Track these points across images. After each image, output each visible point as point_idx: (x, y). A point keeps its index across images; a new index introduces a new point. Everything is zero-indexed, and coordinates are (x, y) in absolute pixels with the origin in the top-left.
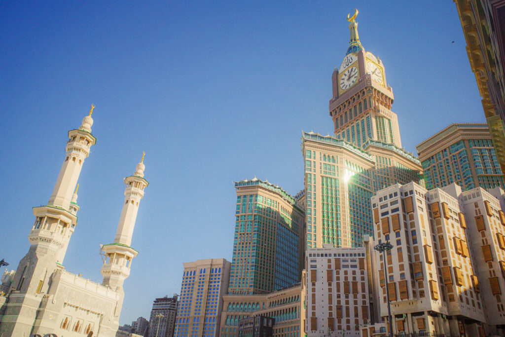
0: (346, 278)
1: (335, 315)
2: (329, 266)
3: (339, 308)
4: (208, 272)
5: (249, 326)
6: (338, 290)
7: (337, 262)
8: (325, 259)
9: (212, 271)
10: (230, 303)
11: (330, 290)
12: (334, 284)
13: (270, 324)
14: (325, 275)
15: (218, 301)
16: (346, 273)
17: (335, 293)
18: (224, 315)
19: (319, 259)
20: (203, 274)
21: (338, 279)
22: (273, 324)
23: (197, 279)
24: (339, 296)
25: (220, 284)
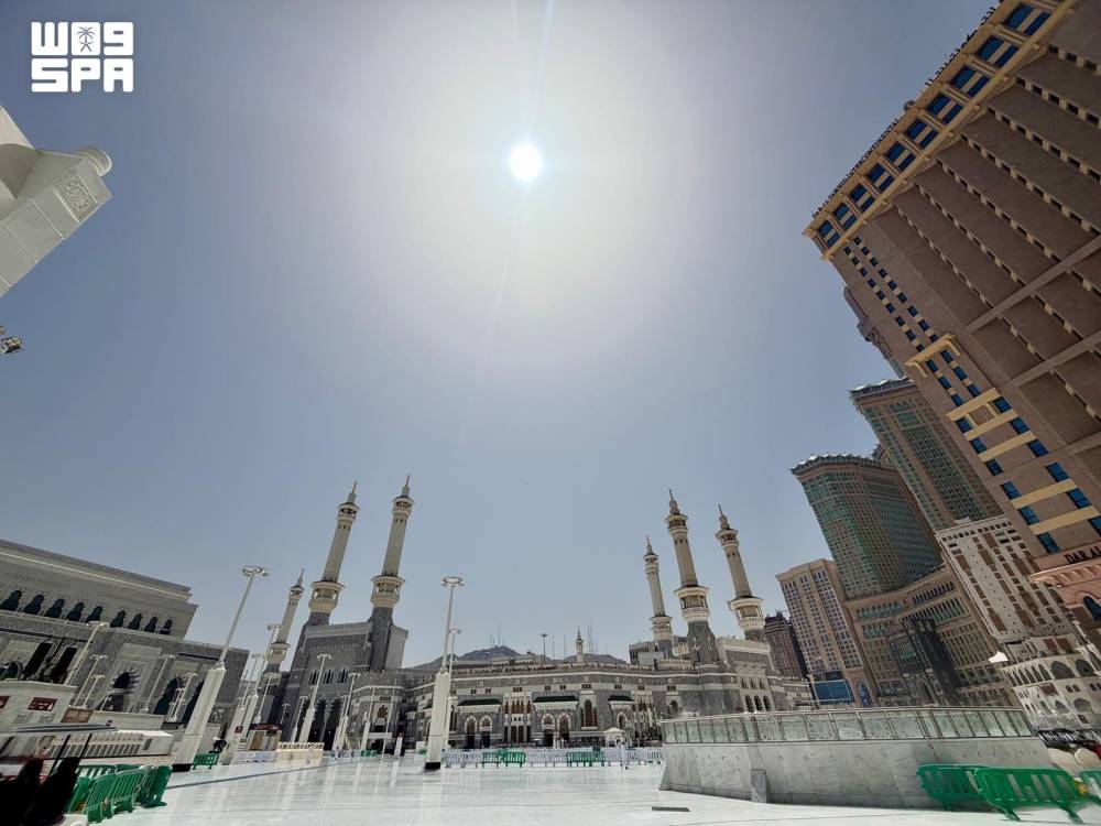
0: (1014, 556)
1: (1023, 606)
2: (980, 547)
3: (1025, 595)
4: (810, 579)
5: (900, 635)
6: (1011, 573)
7: (988, 538)
8: (968, 540)
9: (814, 577)
10: (858, 611)
11: (998, 576)
12: (999, 565)
13: (929, 626)
14: (979, 558)
15: (841, 611)
16: (1010, 549)
17: (1008, 579)
18: (857, 626)
19: (958, 541)
20: (805, 583)
21: (1002, 559)
22: (933, 626)
23: (801, 591)
24: (1016, 581)
25: (832, 589)
